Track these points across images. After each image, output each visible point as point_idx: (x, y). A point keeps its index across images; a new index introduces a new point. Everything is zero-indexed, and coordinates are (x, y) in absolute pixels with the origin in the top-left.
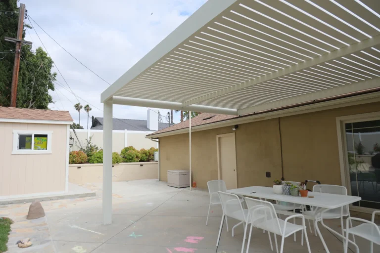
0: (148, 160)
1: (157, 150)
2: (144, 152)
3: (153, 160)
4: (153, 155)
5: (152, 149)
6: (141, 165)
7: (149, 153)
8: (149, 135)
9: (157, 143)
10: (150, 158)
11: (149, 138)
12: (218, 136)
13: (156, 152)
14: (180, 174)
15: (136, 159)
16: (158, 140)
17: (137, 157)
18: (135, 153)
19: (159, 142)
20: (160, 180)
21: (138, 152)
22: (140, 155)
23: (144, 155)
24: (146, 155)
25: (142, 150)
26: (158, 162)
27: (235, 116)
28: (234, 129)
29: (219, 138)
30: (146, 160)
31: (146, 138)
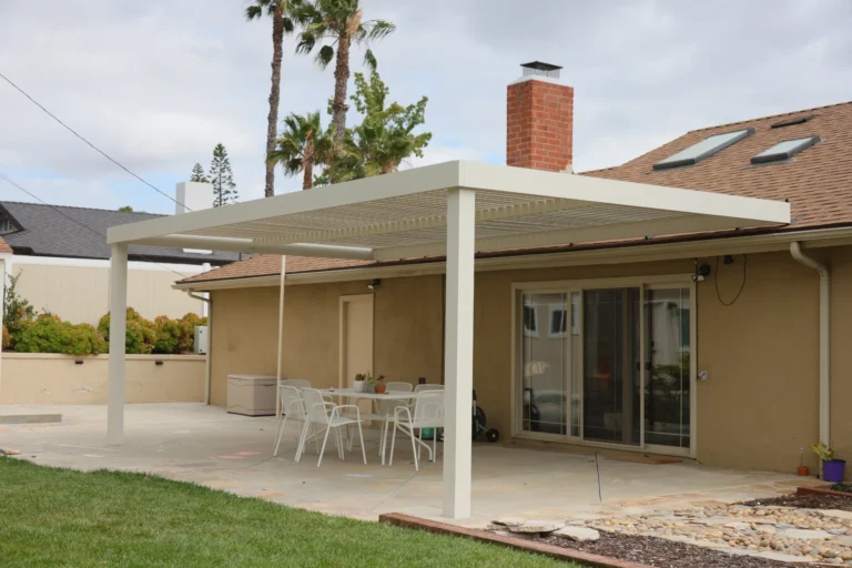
0: (177, 351)
1: (203, 322)
2: (166, 327)
3: (191, 350)
4: (192, 337)
5: (189, 317)
6: (159, 363)
7: (182, 329)
8: (183, 282)
9: (206, 304)
10: (184, 345)
11: (184, 290)
12: (343, 299)
13: (201, 328)
14: (257, 384)
15: (144, 346)
16: (207, 295)
17: (146, 340)
18: (140, 327)
19: (211, 301)
20: (209, 403)
21: (149, 326)
22: (153, 335)
23: (167, 335)
24: (173, 336)
25: (158, 320)
26: (207, 357)
27: (369, 262)
28: (371, 287)
29: (346, 304)
30: (170, 349)
31: (174, 287)
